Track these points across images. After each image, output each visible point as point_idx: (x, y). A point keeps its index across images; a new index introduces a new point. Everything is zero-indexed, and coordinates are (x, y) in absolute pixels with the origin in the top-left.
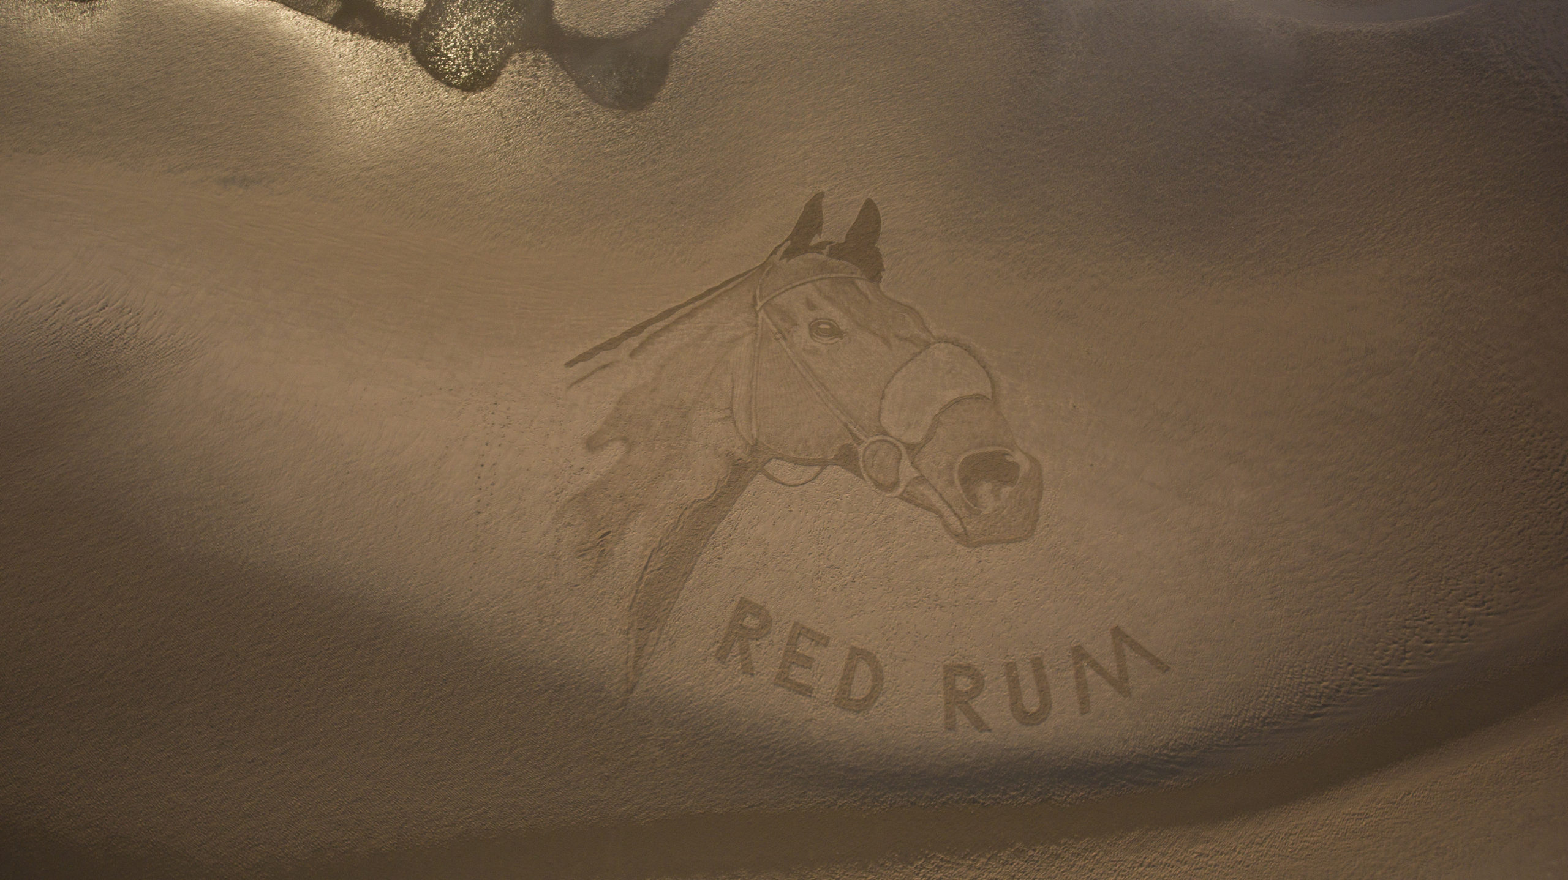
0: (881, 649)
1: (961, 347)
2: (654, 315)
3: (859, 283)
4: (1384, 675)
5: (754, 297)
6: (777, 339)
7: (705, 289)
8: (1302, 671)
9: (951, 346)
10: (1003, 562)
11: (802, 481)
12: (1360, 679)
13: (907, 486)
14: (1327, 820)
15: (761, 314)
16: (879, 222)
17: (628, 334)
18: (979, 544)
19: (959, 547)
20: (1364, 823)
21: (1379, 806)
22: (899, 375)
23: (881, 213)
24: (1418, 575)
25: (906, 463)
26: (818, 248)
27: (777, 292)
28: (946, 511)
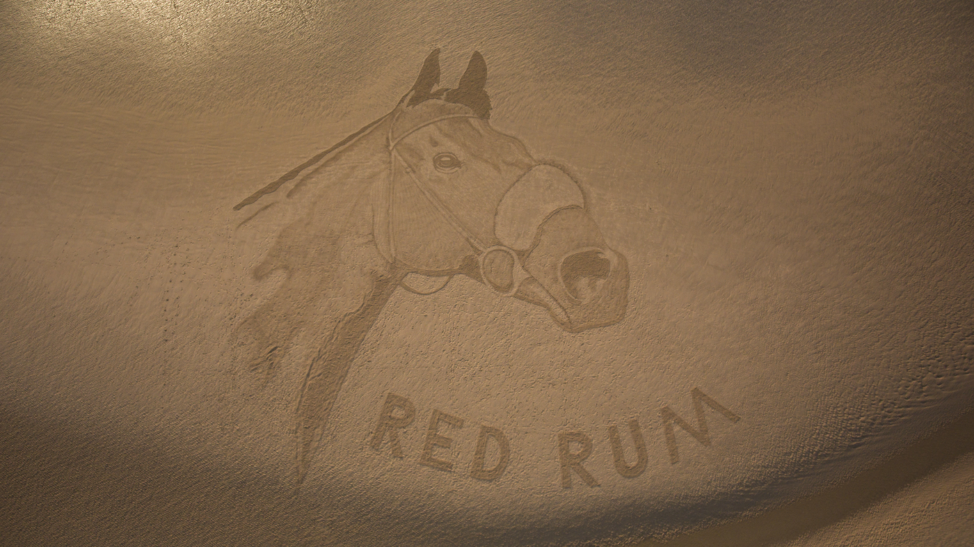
0: (506, 426)
1: (557, 167)
2: (306, 161)
3: (472, 120)
4: (907, 407)
5: (388, 139)
6: (408, 173)
7: (347, 135)
8: (844, 410)
9: (549, 167)
10: (601, 343)
11: (434, 289)
12: (889, 412)
13: (520, 286)
14: (871, 531)
15: (393, 154)
16: (485, 70)
17: (285, 179)
18: (581, 330)
19: (565, 334)
20: (900, 531)
21: (911, 515)
22: (509, 194)
23: (487, 62)
24: (927, 322)
25: (518, 267)
27: (406, 134)
28: (553, 305)
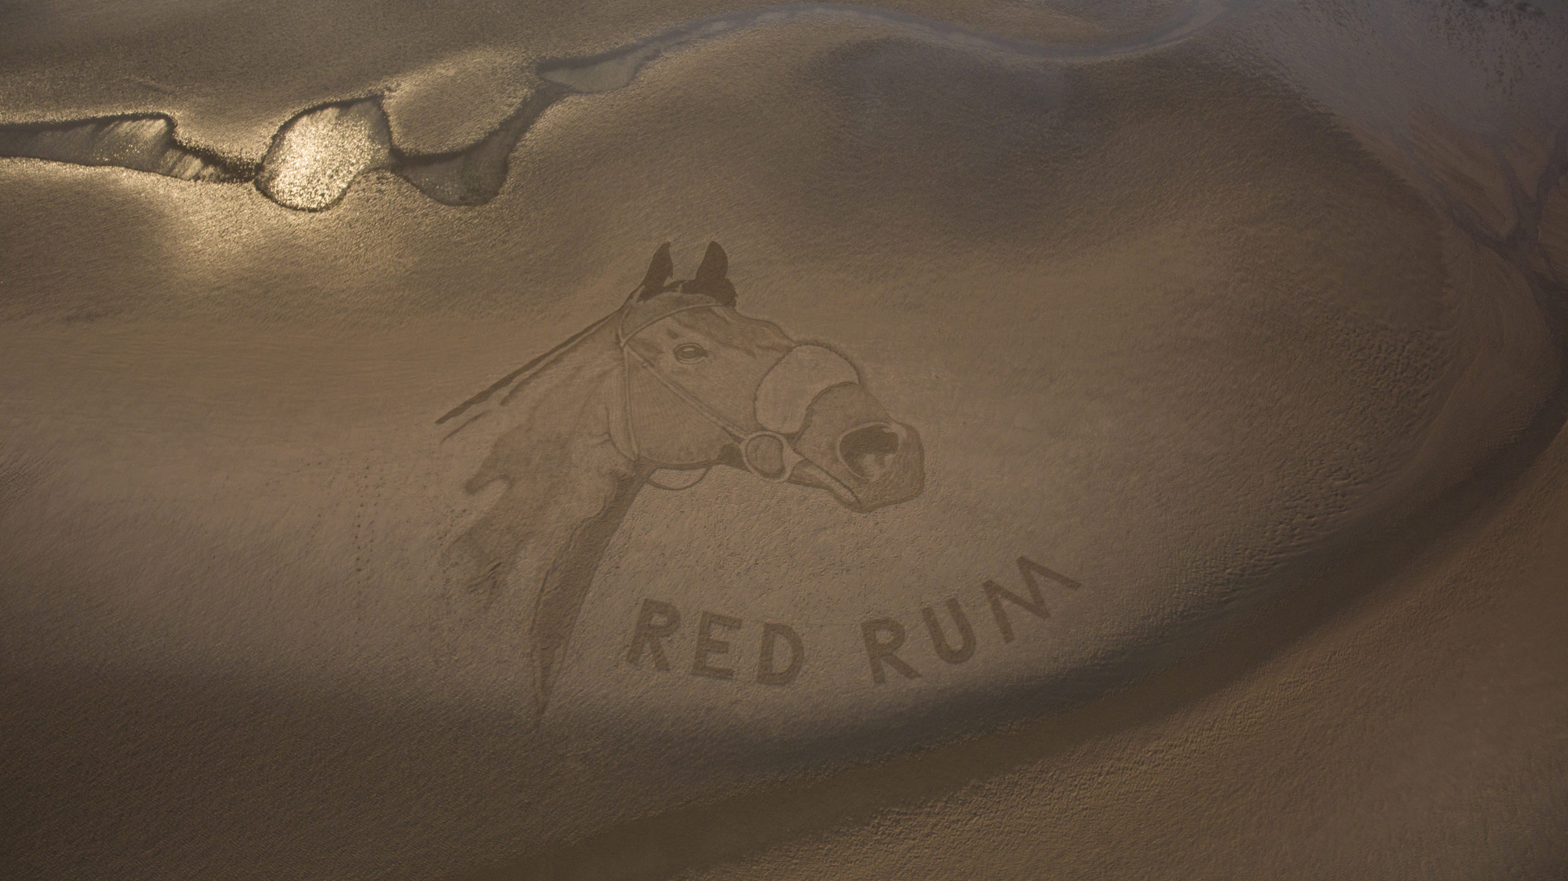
0: (795, 621)
1: (822, 346)
2: (520, 366)
3: (716, 309)
4: (1280, 553)
5: (617, 336)
6: (645, 367)
7: (568, 337)
8: (1205, 563)
9: (812, 347)
10: (899, 520)
11: (689, 483)
12: (1259, 560)
13: (793, 470)
14: (1266, 693)
15: (626, 350)
16: (725, 258)
17: (497, 386)
18: (874, 508)
19: (854, 514)
20: (1302, 689)
21: (1311, 671)
22: (768, 378)
23: (726, 251)
24: (1285, 462)
25: (788, 451)
26: (672, 287)
27: (639, 329)
28: (836, 486)
